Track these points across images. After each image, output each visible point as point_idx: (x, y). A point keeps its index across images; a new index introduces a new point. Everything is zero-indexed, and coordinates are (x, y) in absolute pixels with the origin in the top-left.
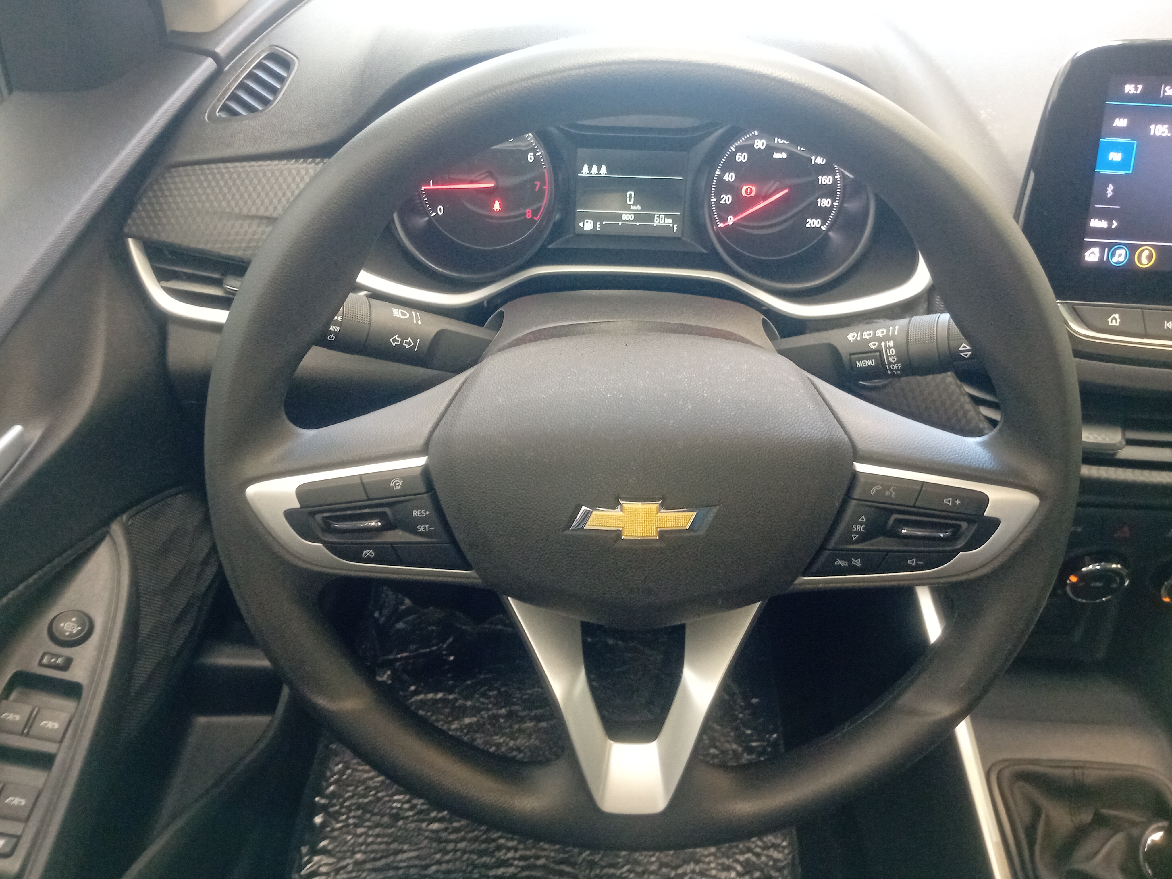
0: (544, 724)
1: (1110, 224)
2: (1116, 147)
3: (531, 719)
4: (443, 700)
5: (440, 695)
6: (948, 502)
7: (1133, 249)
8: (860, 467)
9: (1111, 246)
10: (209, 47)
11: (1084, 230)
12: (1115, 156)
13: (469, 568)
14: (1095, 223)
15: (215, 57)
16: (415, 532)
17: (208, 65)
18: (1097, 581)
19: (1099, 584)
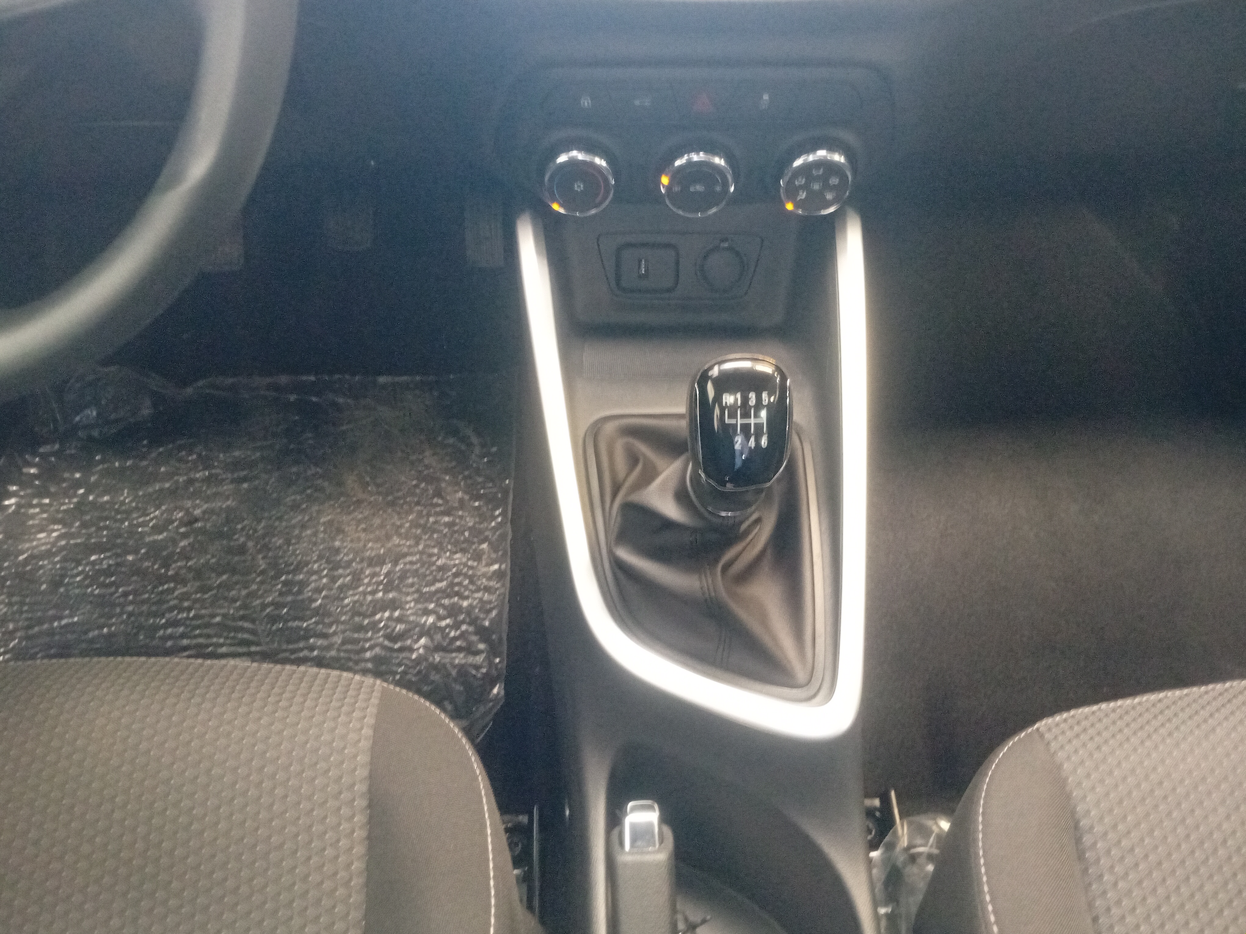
18: (695, 181)
19: (699, 188)
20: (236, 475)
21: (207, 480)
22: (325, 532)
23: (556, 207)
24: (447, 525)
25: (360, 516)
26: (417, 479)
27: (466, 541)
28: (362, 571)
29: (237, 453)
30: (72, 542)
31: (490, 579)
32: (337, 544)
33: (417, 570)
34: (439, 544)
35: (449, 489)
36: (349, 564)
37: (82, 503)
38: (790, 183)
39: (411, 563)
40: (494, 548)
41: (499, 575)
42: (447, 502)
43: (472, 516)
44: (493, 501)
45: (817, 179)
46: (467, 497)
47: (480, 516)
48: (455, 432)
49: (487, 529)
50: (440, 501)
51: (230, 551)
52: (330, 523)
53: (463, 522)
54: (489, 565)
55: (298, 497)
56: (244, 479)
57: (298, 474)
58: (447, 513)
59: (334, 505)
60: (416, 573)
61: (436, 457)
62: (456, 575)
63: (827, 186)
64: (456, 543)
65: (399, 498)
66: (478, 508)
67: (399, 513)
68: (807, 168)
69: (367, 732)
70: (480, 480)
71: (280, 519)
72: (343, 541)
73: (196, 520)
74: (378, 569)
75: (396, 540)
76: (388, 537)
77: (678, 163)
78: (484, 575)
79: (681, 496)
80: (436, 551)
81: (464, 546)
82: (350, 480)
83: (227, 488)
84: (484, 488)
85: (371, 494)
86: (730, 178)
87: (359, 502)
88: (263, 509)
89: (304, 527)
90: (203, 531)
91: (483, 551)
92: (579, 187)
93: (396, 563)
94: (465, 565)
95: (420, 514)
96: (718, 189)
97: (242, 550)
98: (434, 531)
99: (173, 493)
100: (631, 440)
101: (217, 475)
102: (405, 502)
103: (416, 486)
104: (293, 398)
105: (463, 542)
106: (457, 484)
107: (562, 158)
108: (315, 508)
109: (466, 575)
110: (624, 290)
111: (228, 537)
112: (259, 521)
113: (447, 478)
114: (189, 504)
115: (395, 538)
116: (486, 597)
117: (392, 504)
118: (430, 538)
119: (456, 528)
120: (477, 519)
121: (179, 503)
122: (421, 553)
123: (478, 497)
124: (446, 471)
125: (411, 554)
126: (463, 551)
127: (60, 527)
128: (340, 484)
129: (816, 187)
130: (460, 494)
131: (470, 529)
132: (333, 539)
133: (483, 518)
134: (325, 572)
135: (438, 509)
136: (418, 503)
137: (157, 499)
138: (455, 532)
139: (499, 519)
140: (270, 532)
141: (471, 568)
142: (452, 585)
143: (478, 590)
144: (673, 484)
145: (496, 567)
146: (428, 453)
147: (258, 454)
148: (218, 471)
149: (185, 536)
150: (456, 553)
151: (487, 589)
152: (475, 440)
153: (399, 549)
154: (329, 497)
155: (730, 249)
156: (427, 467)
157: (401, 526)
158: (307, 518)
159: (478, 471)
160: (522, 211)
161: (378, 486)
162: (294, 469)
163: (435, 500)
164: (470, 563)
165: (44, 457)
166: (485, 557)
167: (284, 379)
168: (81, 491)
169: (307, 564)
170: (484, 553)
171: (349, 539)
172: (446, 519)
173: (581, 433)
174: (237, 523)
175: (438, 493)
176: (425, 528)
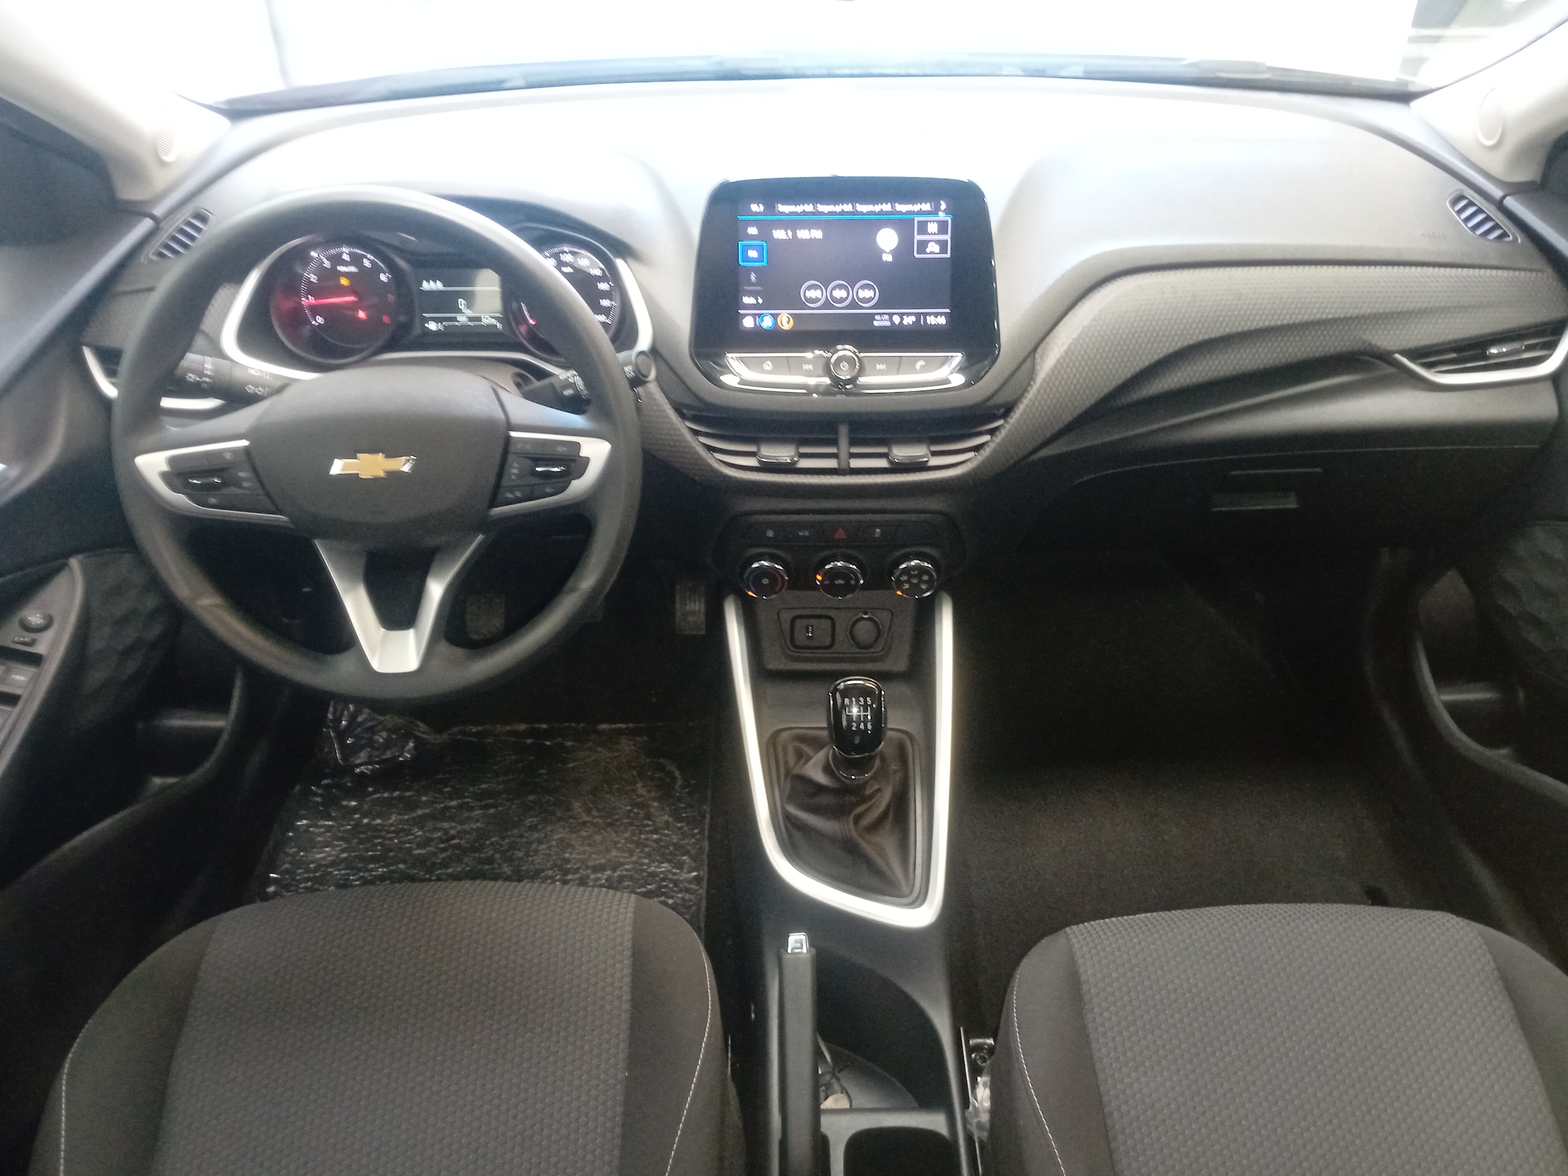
0: (492, 811)
1: (757, 300)
2: (752, 247)
3: (481, 808)
4: (400, 798)
5: (396, 793)
6: (560, 449)
7: (775, 317)
8: (513, 434)
9: (760, 315)
10: (147, 210)
11: (739, 305)
12: (753, 254)
13: (278, 511)
14: (747, 300)
15: (153, 217)
16: (241, 487)
17: (147, 224)
18: (837, 578)
19: (841, 582)
20: (483, 803)
21: (460, 807)
22: (557, 846)
23: (750, 593)
24: (657, 841)
25: (585, 834)
26: (630, 805)
27: (671, 853)
28: (588, 877)
29: (484, 786)
30: (353, 854)
31: (690, 882)
32: (567, 855)
33: (631, 876)
34: (649, 856)
35: (657, 814)
36: (576, 871)
37: (358, 825)
38: (898, 579)
39: (627, 870)
40: (694, 859)
41: (698, 879)
42: (654, 822)
43: (676, 835)
44: (693, 822)
45: (914, 576)
46: (671, 819)
47: (682, 834)
48: (661, 768)
49: (688, 844)
50: (650, 823)
51: (481, 861)
52: (562, 840)
53: (668, 839)
54: (690, 872)
55: (535, 820)
56: (492, 806)
57: (534, 802)
58: (655, 832)
59: (564, 826)
60: (631, 878)
61: (645, 788)
62: (663, 880)
63: (921, 581)
64: (663, 855)
65: (617, 820)
66: (680, 828)
67: (616, 832)
68: (906, 571)
69: (630, 915)
70: (682, 805)
71: (521, 836)
72: (571, 853)
73: (453, 838)
74: (600, 875)
75: (614, 853)
76: (608, 850)
77: (827, 567)
78: (686, 880)
79: (827, 770)
80: (646, 861)
81: (669, 857)
82: (577, 806)
83: (478, 812)
84: (685, 813)
85: (594, 817)
86: (859, 575)
87: (584, 824)
88: (506, 830)
89: (540, 842)
90: (457, 847)
91: (684, 862)
92: (765, 581)
93: (614, 870)
94: (670, 871)
95: (633, 833)
96: (853, 582)
97: (490, 861)
98: (646, 846)
99: (432, 817)
100: (797, 744)
101: (468, 803)
102: (622, 824)
103: (630, 811)
104: (529, 741)
105: (669, 855)
106: (663, 809)
107: (755, 565)
108: (549, 828)
109: (671, 880)
110: (796, 646)
111: (478, 851)
112: (503, 838)
113: (655, 804)
114: (446, 825)
115: (614, 850)
116: (687, 896)
117: (611, 825)
118: (641, 852)
119: (662, 844)
120: (680, 837)
121: (439, 825)
122: (634, 863)
123: (681, 820)
124: (654, 799)
125: (627, 863)
126: (669, 861)
127: (341, 843)
128: (569, 809)
129: (915, 581)
130: (666, 818)
131: (674, 844)
132: (564, 852)
133: (684, 836)
134: (558, 877)
135: (648, 829)
136: (632, 824)
137: (420, 822)
138: (662, 846)
139: (698, 836)
140: (513, 846)
141: (675, 874)
142: (660, 887)
143: (681, 891)
144: (822, 763)
145: (695, 874)
146: (639, 785)
147: (502, 787)
148: (469, 800)
149: (444, 850)
150: (663, 863)
151: (688, 891)
152: (677, 774)
153: (617, 859)
154: (560, 819)
155: (870, 619)
156: (640, 796)
157: (618, 842)
158: (542, 835)
159: (680, 800)
160: (728, 594)
161: (598, 810)
162: (531, 798)
163: (646, 822)
164: (674, 871)
165: (326, 787)
166: (686, 866)
167: (522, 727)
168: (357, 816)
169: (543, 871)
170: (686, 863)
171: (576, 851)
172: (655, 836)
173: (765, 739)
174: (486, 840)
175: (648, 817)
176: (638, 844)
